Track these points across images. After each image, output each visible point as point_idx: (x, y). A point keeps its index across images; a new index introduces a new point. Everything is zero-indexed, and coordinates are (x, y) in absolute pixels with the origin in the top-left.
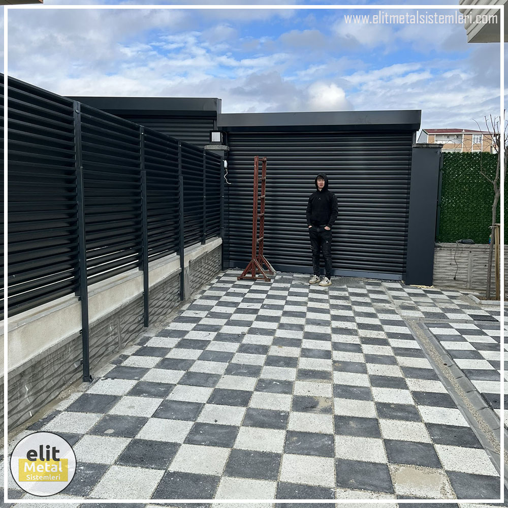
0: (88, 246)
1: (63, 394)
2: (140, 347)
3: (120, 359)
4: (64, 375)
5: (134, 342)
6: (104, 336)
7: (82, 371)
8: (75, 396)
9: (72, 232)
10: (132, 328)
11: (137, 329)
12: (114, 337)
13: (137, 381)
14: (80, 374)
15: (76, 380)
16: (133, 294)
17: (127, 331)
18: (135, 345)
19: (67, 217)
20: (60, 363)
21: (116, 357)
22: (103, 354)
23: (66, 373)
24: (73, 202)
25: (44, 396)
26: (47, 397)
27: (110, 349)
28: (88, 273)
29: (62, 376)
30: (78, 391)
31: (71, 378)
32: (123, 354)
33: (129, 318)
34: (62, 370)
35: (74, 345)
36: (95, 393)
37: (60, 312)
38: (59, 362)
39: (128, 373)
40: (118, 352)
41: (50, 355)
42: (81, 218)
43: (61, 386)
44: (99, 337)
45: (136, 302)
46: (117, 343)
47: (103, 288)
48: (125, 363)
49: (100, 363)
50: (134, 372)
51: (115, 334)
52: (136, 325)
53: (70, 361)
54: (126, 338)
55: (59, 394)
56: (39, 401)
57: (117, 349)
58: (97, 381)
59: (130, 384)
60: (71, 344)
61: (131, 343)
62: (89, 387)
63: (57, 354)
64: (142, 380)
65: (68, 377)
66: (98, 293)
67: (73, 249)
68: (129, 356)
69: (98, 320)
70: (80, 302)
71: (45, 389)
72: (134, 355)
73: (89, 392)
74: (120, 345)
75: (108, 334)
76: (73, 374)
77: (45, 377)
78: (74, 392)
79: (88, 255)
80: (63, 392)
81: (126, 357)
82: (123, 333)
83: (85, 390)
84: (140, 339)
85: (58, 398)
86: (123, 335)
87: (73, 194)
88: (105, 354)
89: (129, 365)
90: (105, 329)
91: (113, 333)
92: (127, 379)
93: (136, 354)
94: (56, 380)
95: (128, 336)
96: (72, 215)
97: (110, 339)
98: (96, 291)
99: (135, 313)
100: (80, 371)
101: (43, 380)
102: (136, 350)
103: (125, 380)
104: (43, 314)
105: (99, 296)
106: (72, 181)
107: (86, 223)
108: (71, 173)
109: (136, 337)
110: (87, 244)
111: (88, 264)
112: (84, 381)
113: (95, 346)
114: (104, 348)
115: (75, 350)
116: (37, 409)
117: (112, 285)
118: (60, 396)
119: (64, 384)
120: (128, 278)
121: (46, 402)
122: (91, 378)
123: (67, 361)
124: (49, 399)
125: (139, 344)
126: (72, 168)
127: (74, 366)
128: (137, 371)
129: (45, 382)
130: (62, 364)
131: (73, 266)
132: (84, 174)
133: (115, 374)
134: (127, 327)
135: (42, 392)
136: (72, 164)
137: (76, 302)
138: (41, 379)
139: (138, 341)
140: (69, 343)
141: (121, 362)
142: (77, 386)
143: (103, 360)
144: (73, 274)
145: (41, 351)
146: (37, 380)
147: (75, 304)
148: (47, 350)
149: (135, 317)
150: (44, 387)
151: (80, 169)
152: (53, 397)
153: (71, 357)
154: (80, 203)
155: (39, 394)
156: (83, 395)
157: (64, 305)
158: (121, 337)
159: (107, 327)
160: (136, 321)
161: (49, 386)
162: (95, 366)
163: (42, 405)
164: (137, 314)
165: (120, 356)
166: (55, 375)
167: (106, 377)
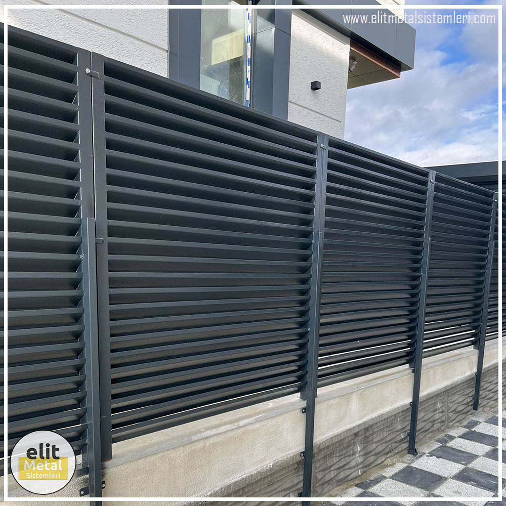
0: (427, 319)
1: (388, 461)
2: (468, 430)
3: (446, 438)
4: (390, 443)
5: (461, 424)
6: (431, 412)
7: (408, 443)
8: (400, 466)
9: (413, 304)
10: (460, 409)
11: (464, 411)
12: (441, 415)
13: (464, 466)
14: (405, 445)
15: (401, 451)
16: (465, 373)
17: (455, 411)
18: (462, 427)
19: (411, 288)
20: (389, 431)
21: (441, 436)
22: (428, 430)
23: (393, 441)
24: (417, 274)
25: (372, 459)
26: (375, 460)
27: (437, 426)
28: (424, 346)
29: (389, 443)
30: (403, 462)
31: (397, 447)
32: (449, 434)
33: (458, 398)
34: (389, 438)
35: (403, 415)
36: (419, 468)
37: (394, 381)
38: (388, 429)
39: (453, 455)
40: (444, 431)
41: (381, 421)
42: (424, 290)
43: (387, 453)
44: (427, 412)
45: (467, 382)
46: (443, 422)
47: (436, 363)
48: (450, 444)
49: (424, 438)
50: (461, 456)
51: (442, 412)
52: (465, 406)
53: (398, 431)
54: (452, 418)
55: (385, 460)
56: (367, 463)
57: (443, 428)
58: (421, 456)
59: (457, 468)
60: (400, 414)
61: (458, 424)
62: (413, 460)
63: (387, 421)
64: (470, 466)
65: (394, 445)
66: (431, 367)
67: (412, 321)
68: (455, 437)
69: (428, 395)
70: (413, 374)
71: (373, 453)
72: (460, 437)
73: (413, 465)
74: (446, 424)
75: (435, 410)
76: (399, 444)
77: (375, 441)
78: (399, 461)
79: (426, 328)
80: (388, 459)
81: (452, 438)
82: (451, 412)
83: (410, 462)
84: (467, 422)
85: (383, 463)
86: (450, 415)
87: (418, 265)
88: (430, 430)
89: (455, 447)
90: (433, 405)
91: (441, 410)
92: (453, 461)
93: (463, 436)
94: (384, 446)
95: (455, 416)
96: (414, 287)
97: (437, 416)
98: (429, 365)
99: (465, 393)
100: (406, 442)
101: (372, 443)
102: (462, 432)
103: (451, 462)
104: (379, 381)
105: (432, 372)
106: (418, 253)
107: (428, 296)
108: (419, 244)
109: (463, 419)
110: (426, 316)
111: (425, 337)
112: (409, 453)
113: (422, 420)
114: (430, 424)
115: (403, 420)
116: (365, 469)
117: (445, 361)
118: (385, 463)
119: (390, 452)
120: (462, 356)
121: (373, 465)
122: (416, 452)
123: (395, 430)
124: (376, 463)
125: (466, 427)
126: (420, 239)
127: (401, 436)
128: (465, 455)
129: (374, 446)
130: (390, 432)
131: (410, 337)
132: (431, 245)
133: (440, 453)
134: (455, 407)
135: (370, 455)
136: (421, 236)
137: (409, 374)
138: (371, 442)
139: (465, 423)
140: (399, 413)
141: (446, 442)
142: (402, 456)
143: (428, 436)
144: (409, 345)
145: (374, 415)
146: (368, 442)
147: (408, 376)
148: (379, 416)
149: (464, 398)
150: (372, 450)
151: (427, 240)
152: (379, 462)
153: (399, 427)
154: (424, 274)
155: (368, 456)
156: (407, 467)
157: (398, 375)
158: (448, 416)
159: (435, 404)
160: (465, 402)
161: (377, 451)
162: (420, 440)
163: (370, 467)
164: (466, 395)
165: (446, 436)
166: (383, 441)
167: (431, 454)
